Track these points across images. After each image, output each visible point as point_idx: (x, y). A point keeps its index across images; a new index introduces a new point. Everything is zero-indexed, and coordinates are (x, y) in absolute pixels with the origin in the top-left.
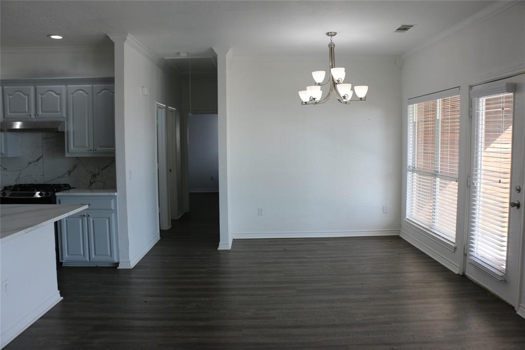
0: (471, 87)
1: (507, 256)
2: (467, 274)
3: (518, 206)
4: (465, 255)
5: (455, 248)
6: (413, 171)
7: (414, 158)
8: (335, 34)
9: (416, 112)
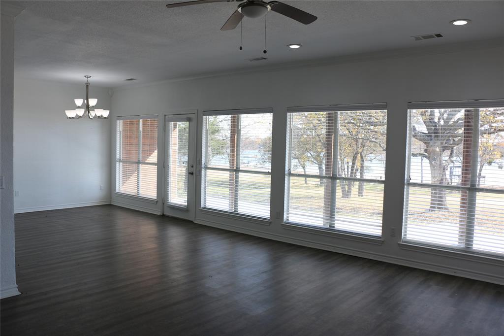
0: (165, 116)
1: (188, 199)
2: (165, 214)
3: (192, 174)
4: (164, 204)
5: (157, 202)
6: (120, 161)
7: (120, 154)
8: (90, 77)
9: (121, 125)
